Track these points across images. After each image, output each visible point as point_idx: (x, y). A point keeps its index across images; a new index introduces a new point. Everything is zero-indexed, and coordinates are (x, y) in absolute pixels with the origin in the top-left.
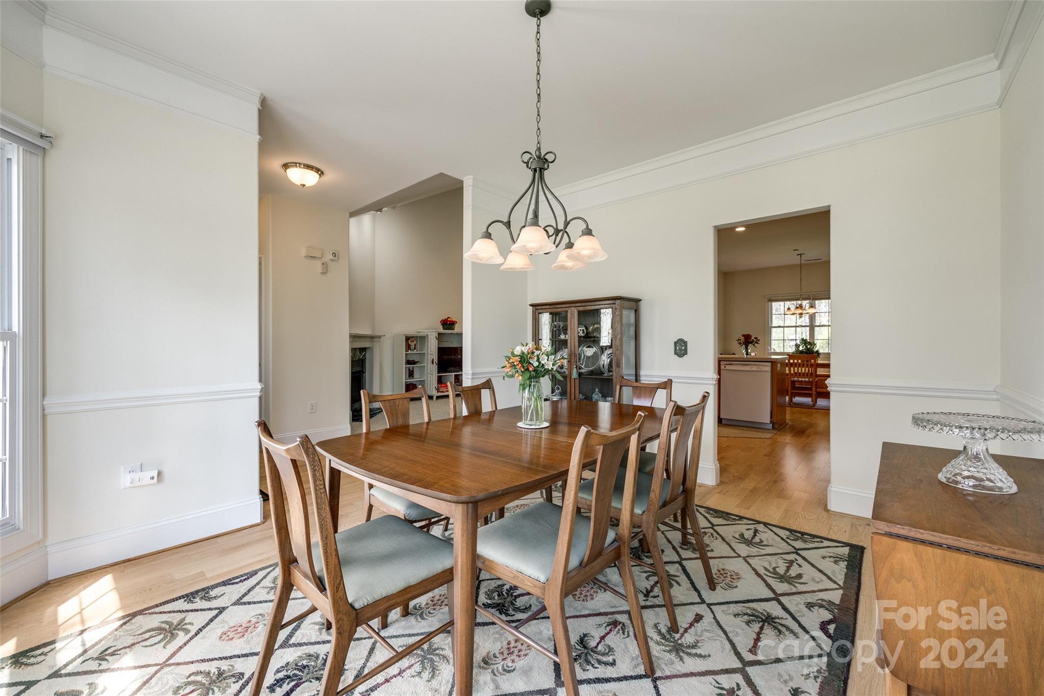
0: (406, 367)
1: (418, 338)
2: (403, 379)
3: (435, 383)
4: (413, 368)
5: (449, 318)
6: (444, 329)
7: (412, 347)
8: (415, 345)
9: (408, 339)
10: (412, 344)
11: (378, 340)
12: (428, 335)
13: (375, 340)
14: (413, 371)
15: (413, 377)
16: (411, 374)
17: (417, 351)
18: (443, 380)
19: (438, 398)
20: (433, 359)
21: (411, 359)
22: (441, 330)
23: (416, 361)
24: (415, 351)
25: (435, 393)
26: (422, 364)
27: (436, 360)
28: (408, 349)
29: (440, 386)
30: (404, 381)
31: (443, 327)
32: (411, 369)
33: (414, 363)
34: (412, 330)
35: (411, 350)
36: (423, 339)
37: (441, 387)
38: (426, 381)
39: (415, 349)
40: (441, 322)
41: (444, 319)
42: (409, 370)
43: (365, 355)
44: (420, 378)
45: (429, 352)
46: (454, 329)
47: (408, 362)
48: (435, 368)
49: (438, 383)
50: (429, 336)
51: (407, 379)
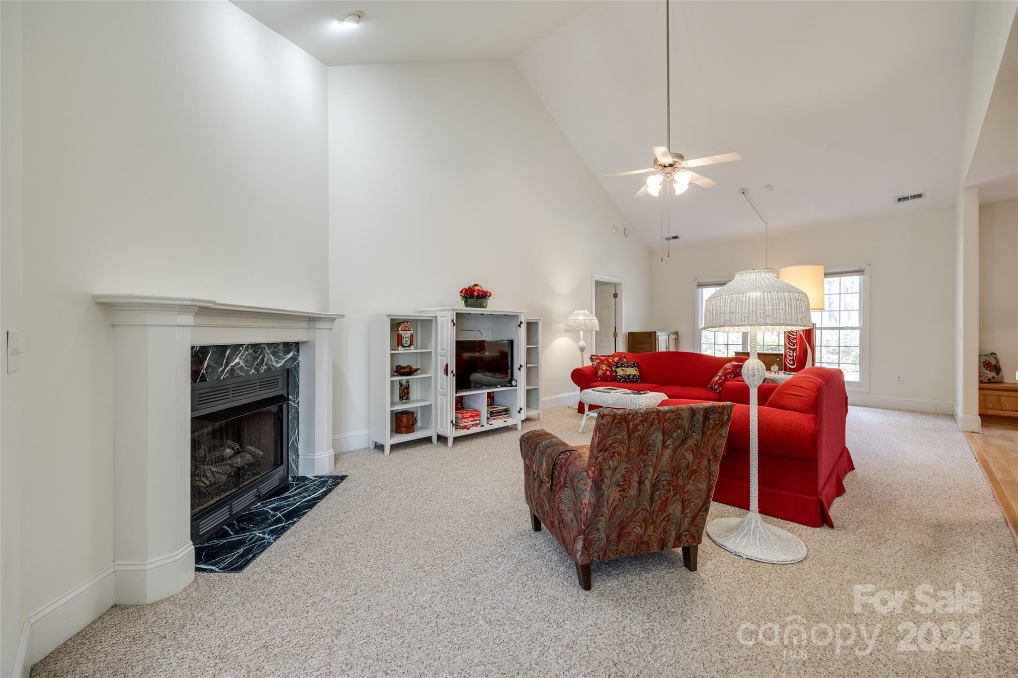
0: (392, 382)
1: (419, 324)
2: (386, 406)
3: (450, 412)
4: (408, 382)
5: (476, 285)
6: (466, 306)
7: (406, 341)
8: (412, 336)
9: (396, 324)
10: (406, 335)
11: (326, 325)
12: (436, 317)
13: (318, 325)
14: (407, 388)
15: (408, 398)
16: (404, 393)
17: (417, 348)
18: (466, 403)
19: (457, 440)
20: (447, 364)
21: (404, 363)
22: (461, 307)
23: (414, 367)
24: (412, 349)
25: (451, 433)
26: (427, 373)
27: (452, 367)
28: (398, 345)
29: (460, 416)
30: (388, 409)
31: (466, 302)
32: (404, 383)
33: (410, 372)
34: (406, 309)
35: (403, 346)
36: (427, 324)
37: (463, 418)
38: (433, 407)
39: (411, 344)
40: (461, 292)
41: (467, 287)
42: (401, 385)
43: (294, 359)
44: (422, 400)
45: (439, 350)
46: (486, 307)
47: (399, 371)
48: (451, 380)
49: (457, 409)
50: (439, 319)
51: (397, 404)
